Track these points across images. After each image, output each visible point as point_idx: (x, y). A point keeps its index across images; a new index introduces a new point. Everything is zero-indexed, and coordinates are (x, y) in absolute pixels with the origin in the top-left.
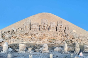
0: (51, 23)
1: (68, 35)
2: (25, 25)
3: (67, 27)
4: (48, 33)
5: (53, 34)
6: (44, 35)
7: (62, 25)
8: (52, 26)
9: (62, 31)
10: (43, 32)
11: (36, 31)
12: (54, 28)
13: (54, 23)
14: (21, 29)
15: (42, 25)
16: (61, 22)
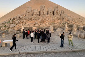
0: (48, 9)
1: (64, 19)
2: (27, 12)
3: (62, 12)
4: (48, 18)
5: (51, 18)
6: (45, 19)
7: (58, 10)
8: (49, 12)
9: (58, 15)
10: (43, 17)
11: (37, 16)
12: (51, 13)
13: (51, 8)
14: (25, 16)
15: (42, 11)
16: (58, 8)
